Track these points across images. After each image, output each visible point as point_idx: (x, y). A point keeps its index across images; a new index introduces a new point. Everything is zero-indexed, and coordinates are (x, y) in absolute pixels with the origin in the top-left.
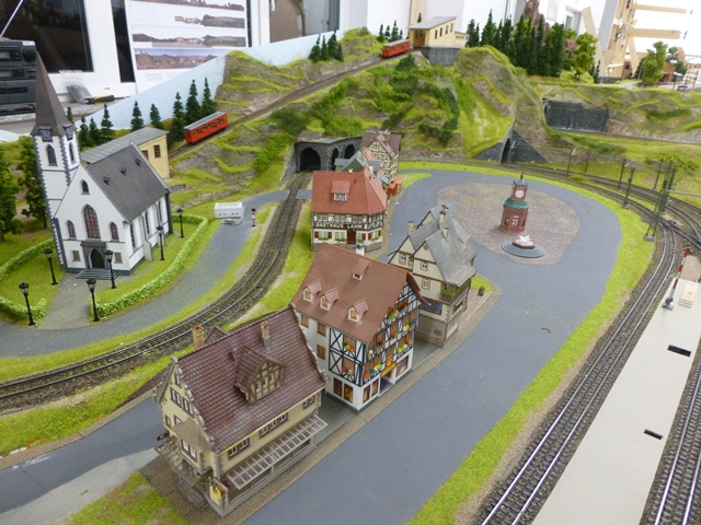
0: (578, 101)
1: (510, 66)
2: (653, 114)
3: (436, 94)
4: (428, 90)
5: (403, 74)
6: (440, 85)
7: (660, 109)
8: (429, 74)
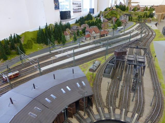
0: (128, 13)
1: (121, 10)
2: (135, 14)
3: (115, 14)
4: (114, 13)
5: (112, 12)
6: (115, 13)
7: (136, 14)
8: (114, 12)
